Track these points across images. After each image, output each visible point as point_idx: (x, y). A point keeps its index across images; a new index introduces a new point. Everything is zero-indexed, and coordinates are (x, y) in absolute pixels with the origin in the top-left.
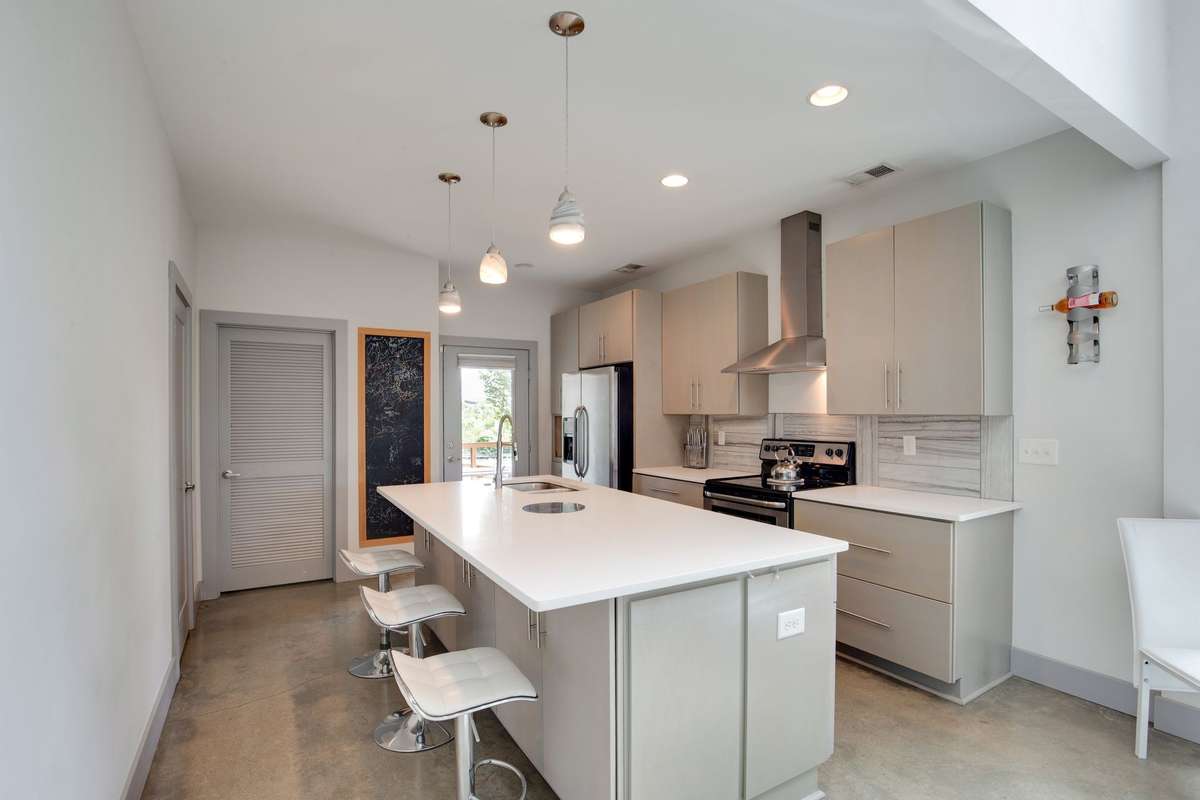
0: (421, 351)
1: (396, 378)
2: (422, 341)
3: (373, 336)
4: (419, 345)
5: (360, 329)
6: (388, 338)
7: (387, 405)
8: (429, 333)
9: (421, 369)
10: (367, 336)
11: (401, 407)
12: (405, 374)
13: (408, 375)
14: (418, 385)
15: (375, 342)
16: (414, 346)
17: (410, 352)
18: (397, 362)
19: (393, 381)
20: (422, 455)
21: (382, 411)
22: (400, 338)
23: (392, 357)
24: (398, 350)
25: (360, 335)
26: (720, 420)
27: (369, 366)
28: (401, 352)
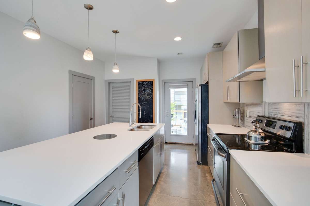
0: (152, 85)
1: (146, 93)
2: (152, 82)
3: (140, 82)
4: (152, 83)
5: (137, 80)
6: (143, 82)
7: (143, 100)
8: (154, 79)
9: (152, 90)
10: (138, 82)
11: (147, 100)
12: (148, 91)
13: (149, 92)
14: (151, 95)
15: (140, 83)
16: (150, 83)
17: (149, 85)
18: (146, 88)
19: (145, 93)
20: (152, 114)
21: (142, 102)
22: (146, 82)
23: (144, 87)
24: (146, 85)
25: (137, 82)
26: (248, 105)
27: (139, 90)
28: (147, 85)
